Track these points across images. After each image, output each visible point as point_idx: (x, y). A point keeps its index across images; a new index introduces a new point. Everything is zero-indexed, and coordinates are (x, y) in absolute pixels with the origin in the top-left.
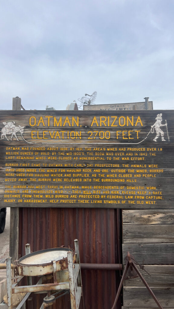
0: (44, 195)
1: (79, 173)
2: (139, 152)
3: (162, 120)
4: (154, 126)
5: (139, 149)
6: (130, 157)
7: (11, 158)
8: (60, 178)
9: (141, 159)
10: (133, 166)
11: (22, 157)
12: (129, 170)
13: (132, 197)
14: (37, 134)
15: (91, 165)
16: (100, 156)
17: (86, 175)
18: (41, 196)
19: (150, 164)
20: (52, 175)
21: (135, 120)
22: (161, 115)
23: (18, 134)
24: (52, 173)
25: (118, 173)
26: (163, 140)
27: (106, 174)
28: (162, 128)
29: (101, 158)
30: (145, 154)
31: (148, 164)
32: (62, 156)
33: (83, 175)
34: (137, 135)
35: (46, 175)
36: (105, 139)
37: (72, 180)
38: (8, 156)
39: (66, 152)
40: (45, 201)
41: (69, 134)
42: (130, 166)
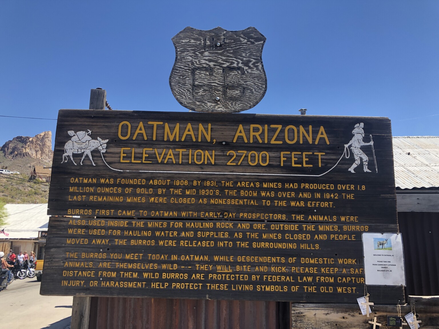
0: (140, 272)
1: (209, 230)
2: (322, 192)
3: (363, 135)
4: (350, 146)
5: (321, 187)
6: (306, 200)
7: (79, 198)
8: (173, 239)
9: (326, 204)
10: (312, 218)
11: (100, 198)
12: (304, 226)
13: (310, 279)
14: (131, 153)
15: (233, 216)
16: (248, 198)
17: (223, 235)
18: (135, 275)
19: (344, 215)
20: (158, 234)
21: (315, 133)
22: (362, 125)
23: (95, 154)
24: (158, 229)
25: (283, 232)
26: (366, 170)
27: (260, 232)
28: (365, 149)
29: (252, 202)
30: (335, 196)
31: (339, 215)
32: (177, 196)
33: (217, 235)
34: (320, 161)
35: (145, 234)
36: (258, 166)
37: (196, 244)
38: (73, 194)
39: (185, 188)
40: (142, 284)
41: (193, 155)
42: (306, 218)
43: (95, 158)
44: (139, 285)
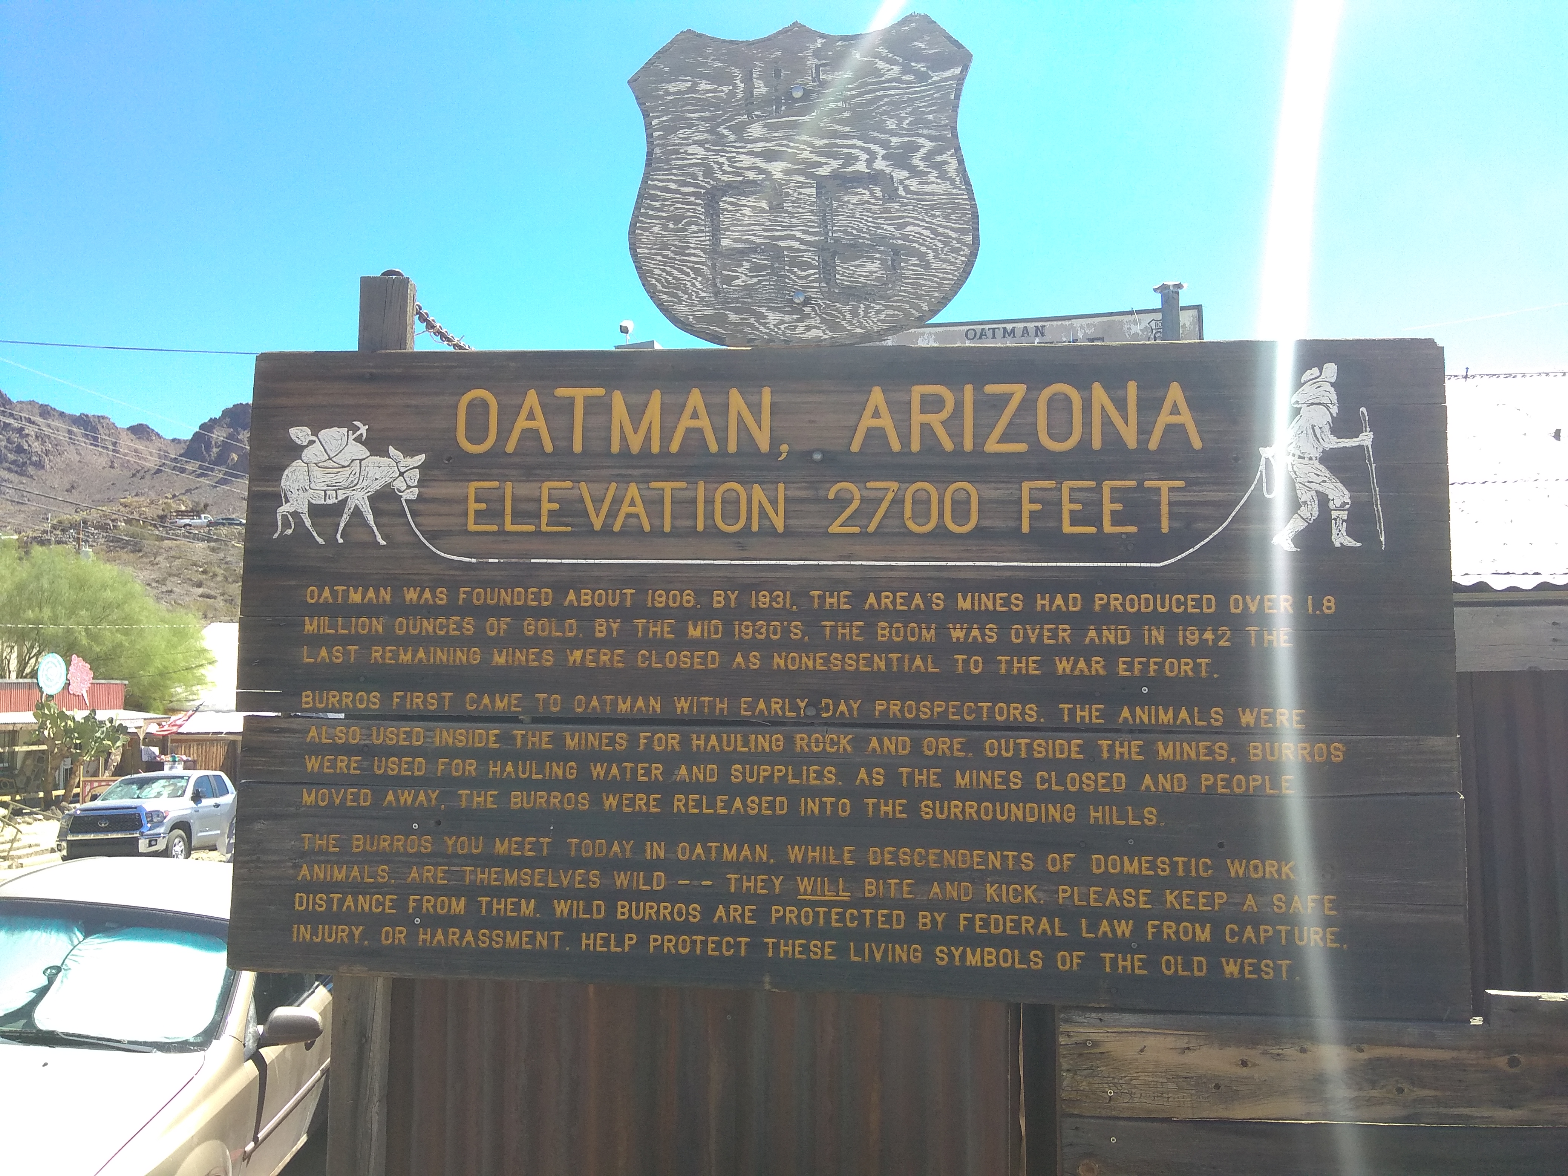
0: (544, 898)
1: (771, 758)
2: (1171, 622)
3: (1335, 410)
5: (1170, 604)
6: (1110, 653)
7: (338, 655)
8: (649, 788)
9: (1186, 667)
10: (1133, 715)
11: (405, 652)
12: (1105, 743)
13: (1124, 929)
14: (502, 499)
15: (850, 709)
16: (904, 648)
17: (820, 775)
18: (528, 908)
20: (598, 771)
21: (1150, 408)
22: (1331, 370)
23: (384, 506)
24: (597, 756)
25: (1029, 766)
26: (1341, 538)
27: (947, 767)
28: (1339, 463)
29: (918, 662)
30: (1217, 638)
31: (1233, 704)
32: (660, 645)
33: (797, 775)
34: (1165, 509)
35: (558, 770)
36: (941, 534)
37: (728, 805)
38: (317, 641)
39: (684, 616)
40: (551, 939)
41: (709, 502)
42: (1110, 715)
43: (384, 520)
44: (542, 940)
